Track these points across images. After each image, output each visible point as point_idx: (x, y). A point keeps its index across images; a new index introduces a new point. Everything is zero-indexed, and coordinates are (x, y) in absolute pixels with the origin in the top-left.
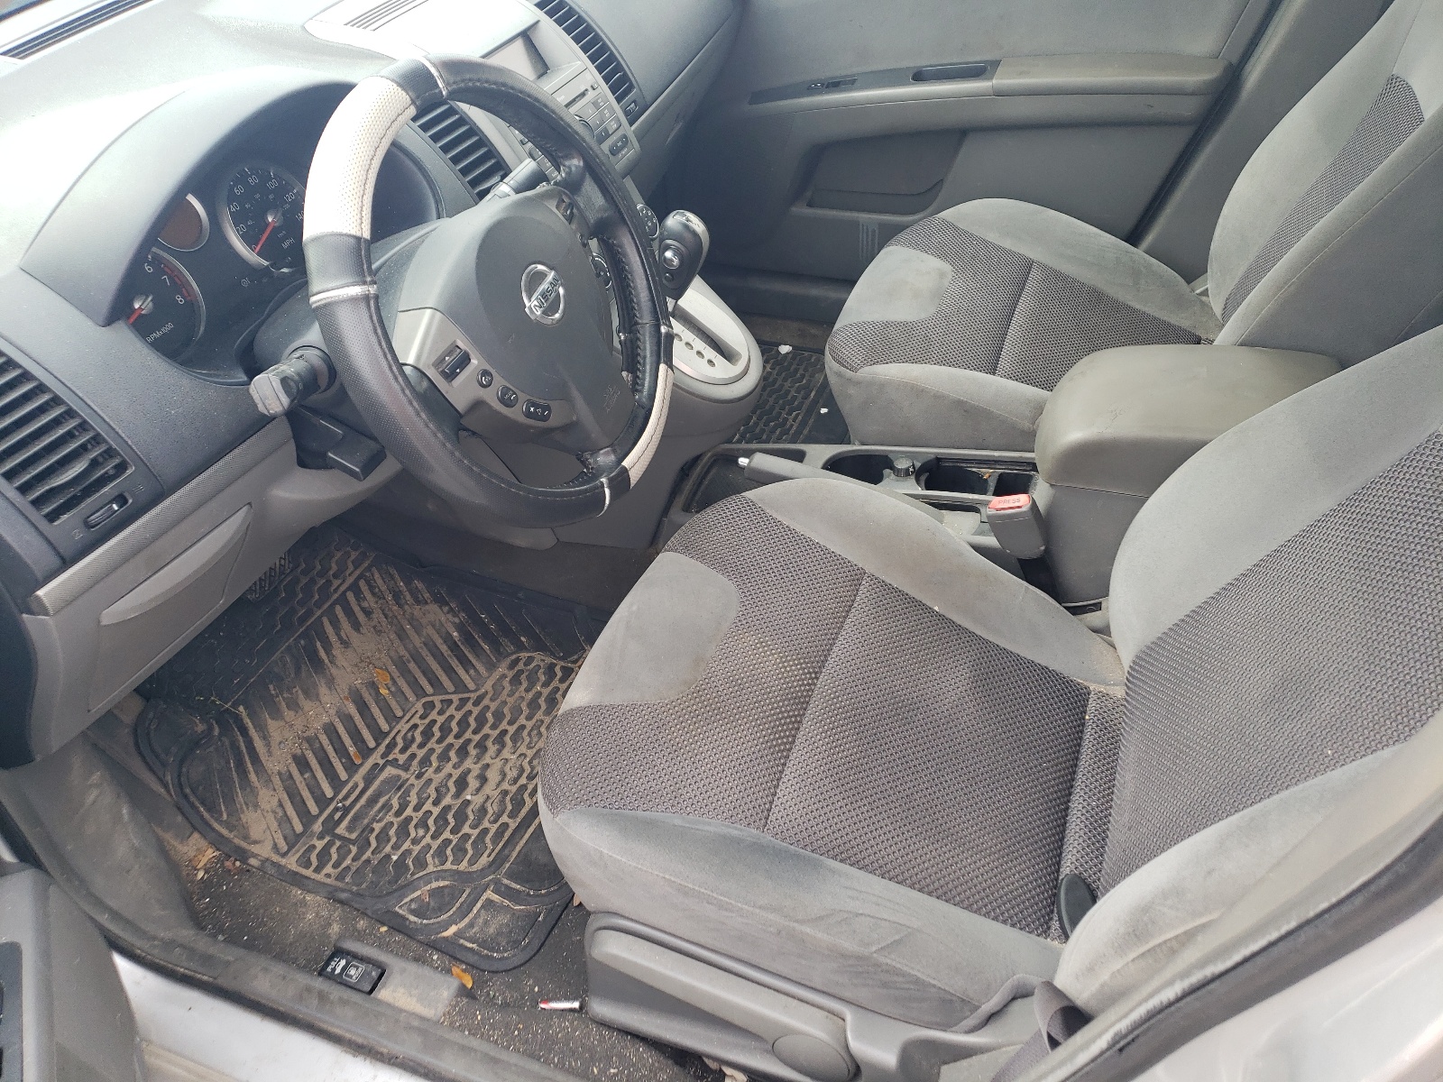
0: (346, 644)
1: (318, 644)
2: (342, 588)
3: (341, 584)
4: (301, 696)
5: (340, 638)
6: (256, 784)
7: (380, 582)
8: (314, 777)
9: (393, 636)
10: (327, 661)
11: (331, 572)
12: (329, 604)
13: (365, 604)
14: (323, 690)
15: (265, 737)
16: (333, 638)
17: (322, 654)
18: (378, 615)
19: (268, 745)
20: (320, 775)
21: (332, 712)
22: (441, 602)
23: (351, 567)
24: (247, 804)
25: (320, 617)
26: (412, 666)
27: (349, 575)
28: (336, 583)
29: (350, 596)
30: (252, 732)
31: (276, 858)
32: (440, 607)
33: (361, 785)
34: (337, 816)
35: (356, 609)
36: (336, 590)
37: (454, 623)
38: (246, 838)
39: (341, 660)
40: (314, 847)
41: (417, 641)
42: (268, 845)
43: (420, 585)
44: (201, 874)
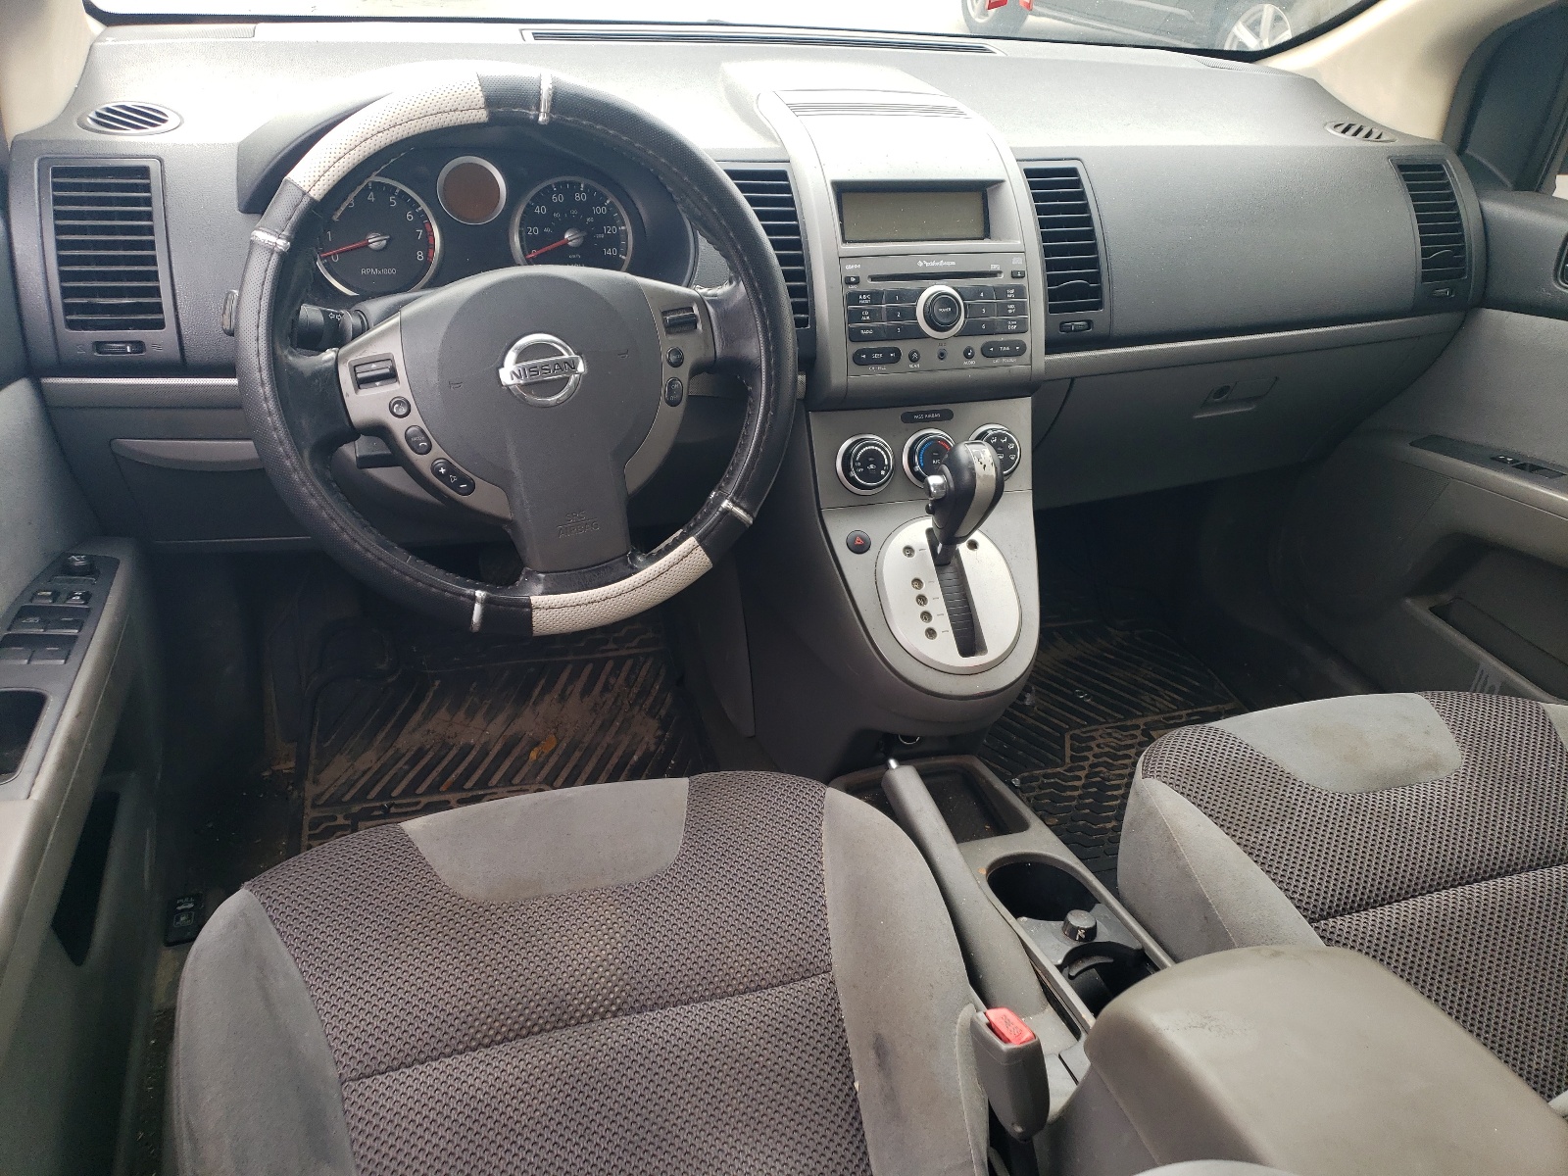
0: (563, 698)
1: (543, 682)
2: (610, 654)
3: (611, 650)
4: (484, 710)
5: (564, 690)
6: (377, 743)
7: (643, 673)
8: (407, 772)
9: (599, 722)
10: (533, 700)
11: (616, 635)
12: (587, 657)
13: (612, 681)
14: (501, 718)
15: (426, 717)
16: (559, 686)
17: (537, 691)
18: (610, 697)
19: (419, 725)
20: (411, 775)
21: (483, 740)
22: (664, 725)
23: (635, 643)
24: (351, 751)
25: (568, 662)
26: (577, 754)
27: (628, 648)
28: (611, 646)
29: (610, 665)
30: (424, 706)
31: (308, 803)
32: (659, 728)
33: (419, 807)
34: (376, 813)
35: (603, 678)
36: (603, 652)
37: (648, 749)
38: (319, 771)
39: (542, 708)
40: (335, 819)
41: (608, 739)
42: (319, 790)
43: (669, 700)
44: (266, 774)
